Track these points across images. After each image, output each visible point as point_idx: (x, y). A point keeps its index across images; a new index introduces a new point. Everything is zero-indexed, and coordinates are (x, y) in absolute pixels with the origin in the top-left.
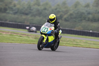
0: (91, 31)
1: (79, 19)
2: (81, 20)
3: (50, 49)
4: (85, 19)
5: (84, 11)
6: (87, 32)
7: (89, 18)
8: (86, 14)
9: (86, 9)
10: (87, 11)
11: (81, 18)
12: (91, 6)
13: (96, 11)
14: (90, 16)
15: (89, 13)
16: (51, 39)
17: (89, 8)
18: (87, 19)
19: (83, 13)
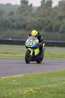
0: (11, 39)
1: (4, 27)
2: (6, 29)
3: (35, 62)
4: (9, 27)
5: (8, 19)
6: (5, 40)
7: (13, 26)
8: (10, 22)
9: (10, 16)
10: (10, 19)
11: (5, 26)
12: (14, 13)
13: (20, 18)
14: (15, 24)
15: (13, 21)
16: (37, 51)
17: (12, 16)
18: (11, 27)
19: (7, 21)
